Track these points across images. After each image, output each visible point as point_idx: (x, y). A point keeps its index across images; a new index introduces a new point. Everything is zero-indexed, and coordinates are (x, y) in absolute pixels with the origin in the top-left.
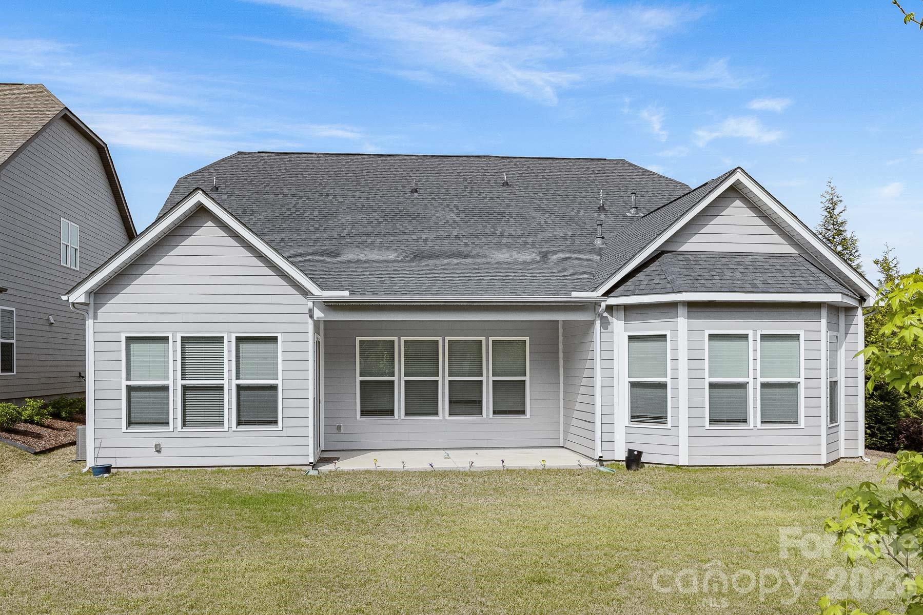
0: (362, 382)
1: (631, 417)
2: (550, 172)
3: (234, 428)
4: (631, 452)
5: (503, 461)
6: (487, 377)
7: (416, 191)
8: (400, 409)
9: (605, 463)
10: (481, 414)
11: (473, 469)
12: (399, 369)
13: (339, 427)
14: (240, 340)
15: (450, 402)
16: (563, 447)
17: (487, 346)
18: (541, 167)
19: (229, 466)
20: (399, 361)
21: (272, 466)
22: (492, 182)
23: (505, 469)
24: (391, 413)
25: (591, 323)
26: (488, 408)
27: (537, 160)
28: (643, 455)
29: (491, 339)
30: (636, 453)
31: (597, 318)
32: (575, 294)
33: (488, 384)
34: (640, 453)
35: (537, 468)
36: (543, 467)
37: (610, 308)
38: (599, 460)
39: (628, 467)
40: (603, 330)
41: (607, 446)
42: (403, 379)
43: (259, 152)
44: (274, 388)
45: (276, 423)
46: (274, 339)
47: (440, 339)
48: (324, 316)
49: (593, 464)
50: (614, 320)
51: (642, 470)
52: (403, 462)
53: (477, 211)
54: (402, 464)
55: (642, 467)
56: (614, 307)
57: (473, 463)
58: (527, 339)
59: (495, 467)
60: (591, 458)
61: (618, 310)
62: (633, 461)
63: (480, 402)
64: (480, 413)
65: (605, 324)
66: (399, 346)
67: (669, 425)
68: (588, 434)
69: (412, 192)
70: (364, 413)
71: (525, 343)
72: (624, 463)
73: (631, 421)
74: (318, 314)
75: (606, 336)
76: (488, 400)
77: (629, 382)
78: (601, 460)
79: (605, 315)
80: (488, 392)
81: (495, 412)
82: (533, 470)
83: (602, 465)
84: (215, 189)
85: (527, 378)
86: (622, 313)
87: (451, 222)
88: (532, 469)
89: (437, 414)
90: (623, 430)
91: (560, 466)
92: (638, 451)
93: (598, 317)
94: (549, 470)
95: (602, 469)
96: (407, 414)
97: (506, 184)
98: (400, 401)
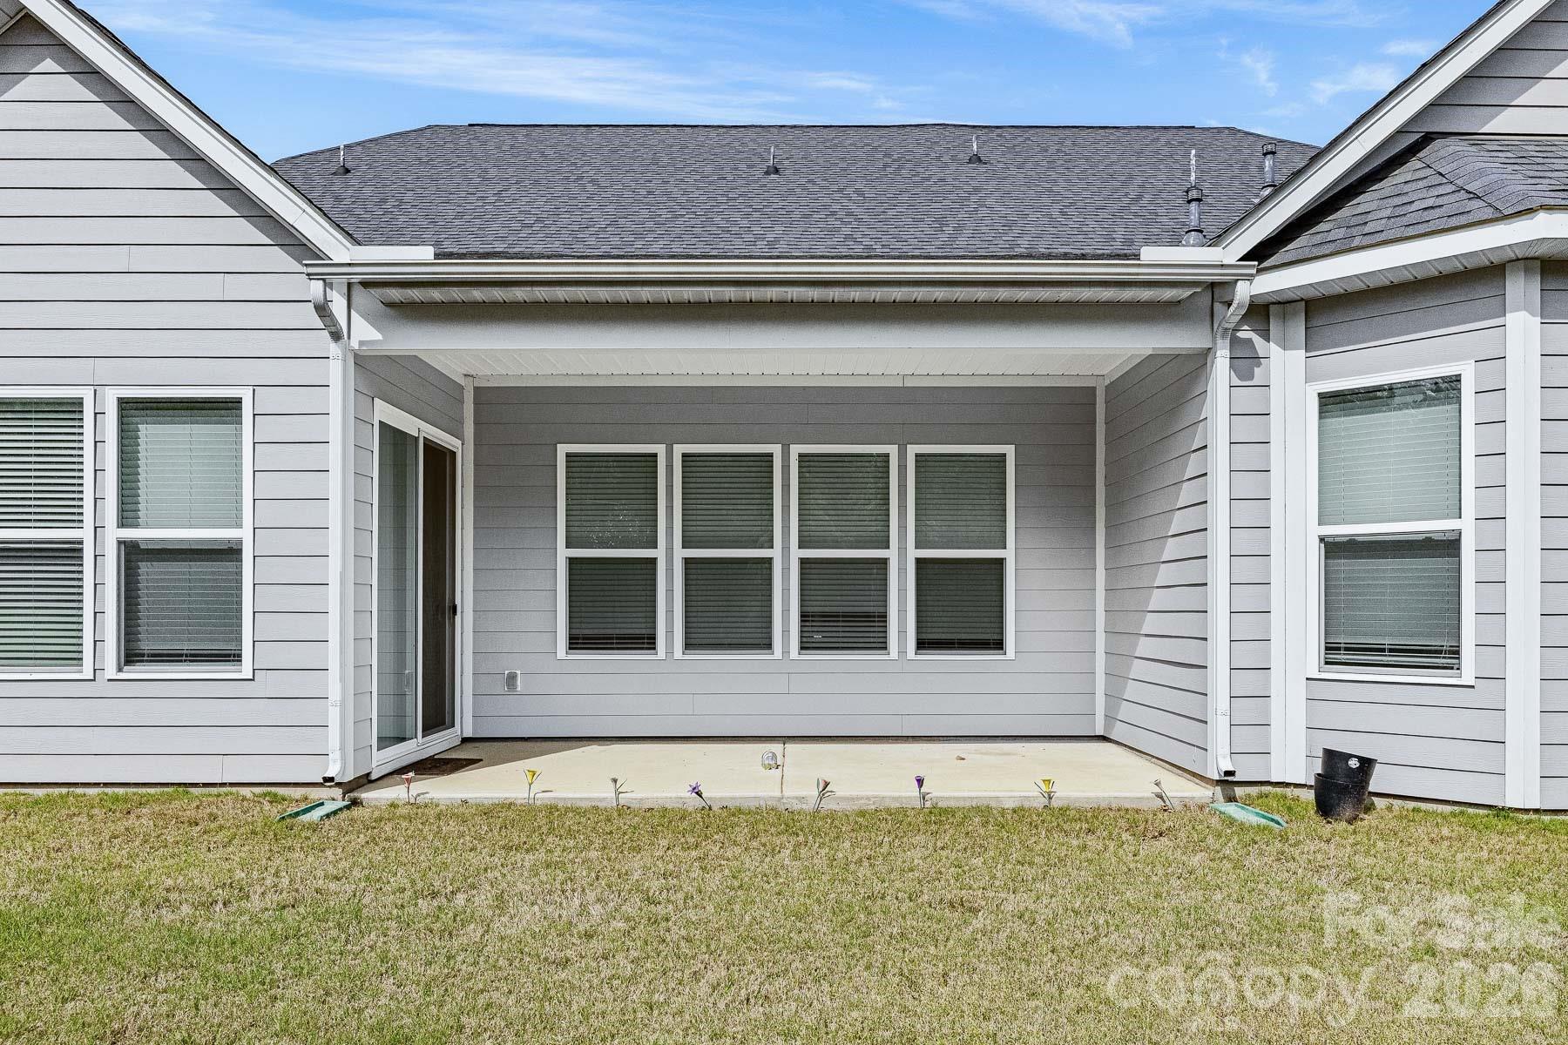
0: (572, 562)
1: (1327, 649)
2: (1074, 144)
3: (111, 671)
4: (1331, 757)
5: (920, 782)
6: (902, 550)
7: (776, 171)
8: (670, 632)
9: (1239, 791)
10: (885, 648)
11: (828, 805)
12: (670, 529)
13: (512, 678)
14: (131, 409)
15: (804, 617)
16: (1104, 739)
17: (902, 468)
18: (1056, 138)
19: (97, 785)
20: (670, 508)
21: (223, 785)
22: (946, 159)
23: (928, 804)
24: (647, 642)
25: (1202, 359)
26: (902, 632)
27: (1048, 130)
28: (1377, 770)
29: (912, 450)
30: (1354, 763)
31: (1219, 342)
32: (1149, 254)
33: (902, 570)
34: (1367, 764)
35: (1027, 805)
36: (1046, 801)
37: (1261, 312)
38: (1219, 782)
39: (1325, 807)
40: (1236, 381)
41: (1247, 738)
42: (680, 553)
43: (470, 125)
44: (232, 552)
45: (234, 657)
46: (227, 408)
47: (776, 449)
48: (381, 338)
49: (1202, 793)
50: (1274, 349)
51: (1368, 820)
52: (615, 781)
53: (905, 197)
54: (612, 785)
55: (1369, 808)
56: (1272, 308)
57: (827, 784)
58: (1009, 450)
59: (895, 799)
60: (1194, 774)
61: (1284, 317)
62: (1344, 791)
63: (883, 617)
64: (883, 646)
65: (1246, 362)
66: (670, 468)
67: (1468, 674)
68: (1188, 704)
69: (767, 173)
70: (576, 642)
71: (1005, 461)
72: (1309, 796)
73: (1327, 663)
74: (363, 332)
75: (1247, 399)
76: (902, 611)
77: (1322, 539)
78: (1227, 782)
79: (1245, 333)
80: (902, 591)
81: (922, 645)
82: (1014, 811)
83: (1231, 799)
84: (342, 170)
85: (1009, 554)
86: (1298, 329)
87: (841, 214)
88: (1010, 805)
89: (768, 646)
90: (1299, 690)
91: (1098, 798)
92: (1361, 759)
93: (1223, 337)
94: (1063, 811)
95: (1231, 809)
96: (689, 645)
97: (976, 159)
98: (670, 612)
